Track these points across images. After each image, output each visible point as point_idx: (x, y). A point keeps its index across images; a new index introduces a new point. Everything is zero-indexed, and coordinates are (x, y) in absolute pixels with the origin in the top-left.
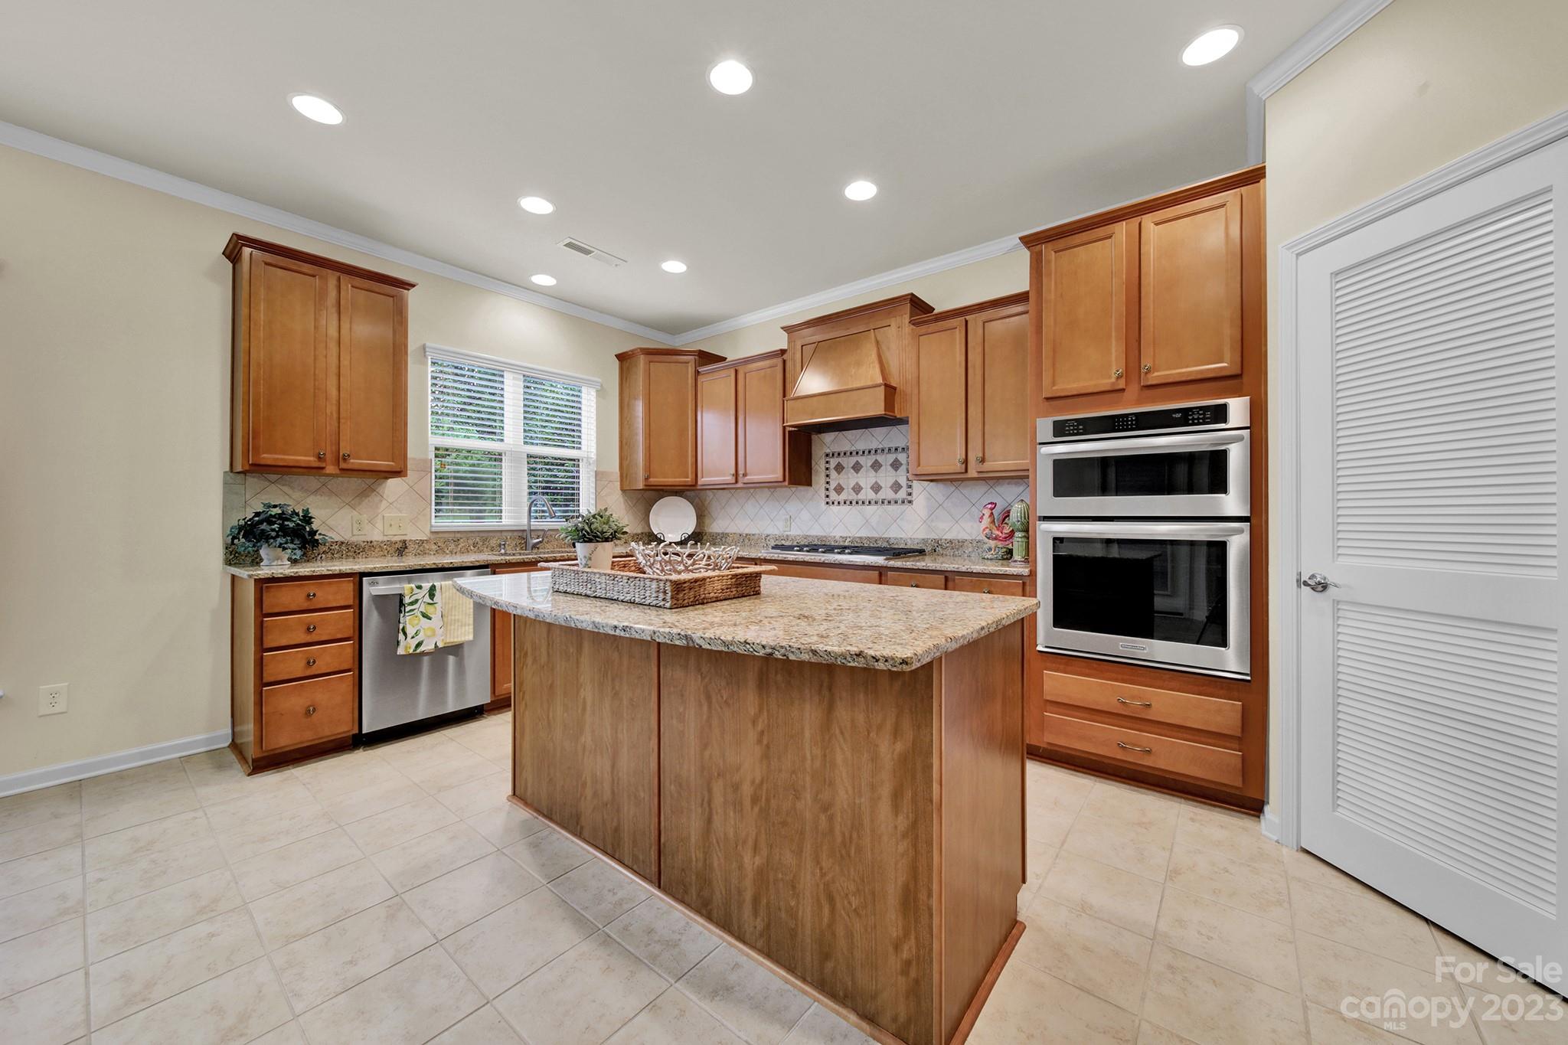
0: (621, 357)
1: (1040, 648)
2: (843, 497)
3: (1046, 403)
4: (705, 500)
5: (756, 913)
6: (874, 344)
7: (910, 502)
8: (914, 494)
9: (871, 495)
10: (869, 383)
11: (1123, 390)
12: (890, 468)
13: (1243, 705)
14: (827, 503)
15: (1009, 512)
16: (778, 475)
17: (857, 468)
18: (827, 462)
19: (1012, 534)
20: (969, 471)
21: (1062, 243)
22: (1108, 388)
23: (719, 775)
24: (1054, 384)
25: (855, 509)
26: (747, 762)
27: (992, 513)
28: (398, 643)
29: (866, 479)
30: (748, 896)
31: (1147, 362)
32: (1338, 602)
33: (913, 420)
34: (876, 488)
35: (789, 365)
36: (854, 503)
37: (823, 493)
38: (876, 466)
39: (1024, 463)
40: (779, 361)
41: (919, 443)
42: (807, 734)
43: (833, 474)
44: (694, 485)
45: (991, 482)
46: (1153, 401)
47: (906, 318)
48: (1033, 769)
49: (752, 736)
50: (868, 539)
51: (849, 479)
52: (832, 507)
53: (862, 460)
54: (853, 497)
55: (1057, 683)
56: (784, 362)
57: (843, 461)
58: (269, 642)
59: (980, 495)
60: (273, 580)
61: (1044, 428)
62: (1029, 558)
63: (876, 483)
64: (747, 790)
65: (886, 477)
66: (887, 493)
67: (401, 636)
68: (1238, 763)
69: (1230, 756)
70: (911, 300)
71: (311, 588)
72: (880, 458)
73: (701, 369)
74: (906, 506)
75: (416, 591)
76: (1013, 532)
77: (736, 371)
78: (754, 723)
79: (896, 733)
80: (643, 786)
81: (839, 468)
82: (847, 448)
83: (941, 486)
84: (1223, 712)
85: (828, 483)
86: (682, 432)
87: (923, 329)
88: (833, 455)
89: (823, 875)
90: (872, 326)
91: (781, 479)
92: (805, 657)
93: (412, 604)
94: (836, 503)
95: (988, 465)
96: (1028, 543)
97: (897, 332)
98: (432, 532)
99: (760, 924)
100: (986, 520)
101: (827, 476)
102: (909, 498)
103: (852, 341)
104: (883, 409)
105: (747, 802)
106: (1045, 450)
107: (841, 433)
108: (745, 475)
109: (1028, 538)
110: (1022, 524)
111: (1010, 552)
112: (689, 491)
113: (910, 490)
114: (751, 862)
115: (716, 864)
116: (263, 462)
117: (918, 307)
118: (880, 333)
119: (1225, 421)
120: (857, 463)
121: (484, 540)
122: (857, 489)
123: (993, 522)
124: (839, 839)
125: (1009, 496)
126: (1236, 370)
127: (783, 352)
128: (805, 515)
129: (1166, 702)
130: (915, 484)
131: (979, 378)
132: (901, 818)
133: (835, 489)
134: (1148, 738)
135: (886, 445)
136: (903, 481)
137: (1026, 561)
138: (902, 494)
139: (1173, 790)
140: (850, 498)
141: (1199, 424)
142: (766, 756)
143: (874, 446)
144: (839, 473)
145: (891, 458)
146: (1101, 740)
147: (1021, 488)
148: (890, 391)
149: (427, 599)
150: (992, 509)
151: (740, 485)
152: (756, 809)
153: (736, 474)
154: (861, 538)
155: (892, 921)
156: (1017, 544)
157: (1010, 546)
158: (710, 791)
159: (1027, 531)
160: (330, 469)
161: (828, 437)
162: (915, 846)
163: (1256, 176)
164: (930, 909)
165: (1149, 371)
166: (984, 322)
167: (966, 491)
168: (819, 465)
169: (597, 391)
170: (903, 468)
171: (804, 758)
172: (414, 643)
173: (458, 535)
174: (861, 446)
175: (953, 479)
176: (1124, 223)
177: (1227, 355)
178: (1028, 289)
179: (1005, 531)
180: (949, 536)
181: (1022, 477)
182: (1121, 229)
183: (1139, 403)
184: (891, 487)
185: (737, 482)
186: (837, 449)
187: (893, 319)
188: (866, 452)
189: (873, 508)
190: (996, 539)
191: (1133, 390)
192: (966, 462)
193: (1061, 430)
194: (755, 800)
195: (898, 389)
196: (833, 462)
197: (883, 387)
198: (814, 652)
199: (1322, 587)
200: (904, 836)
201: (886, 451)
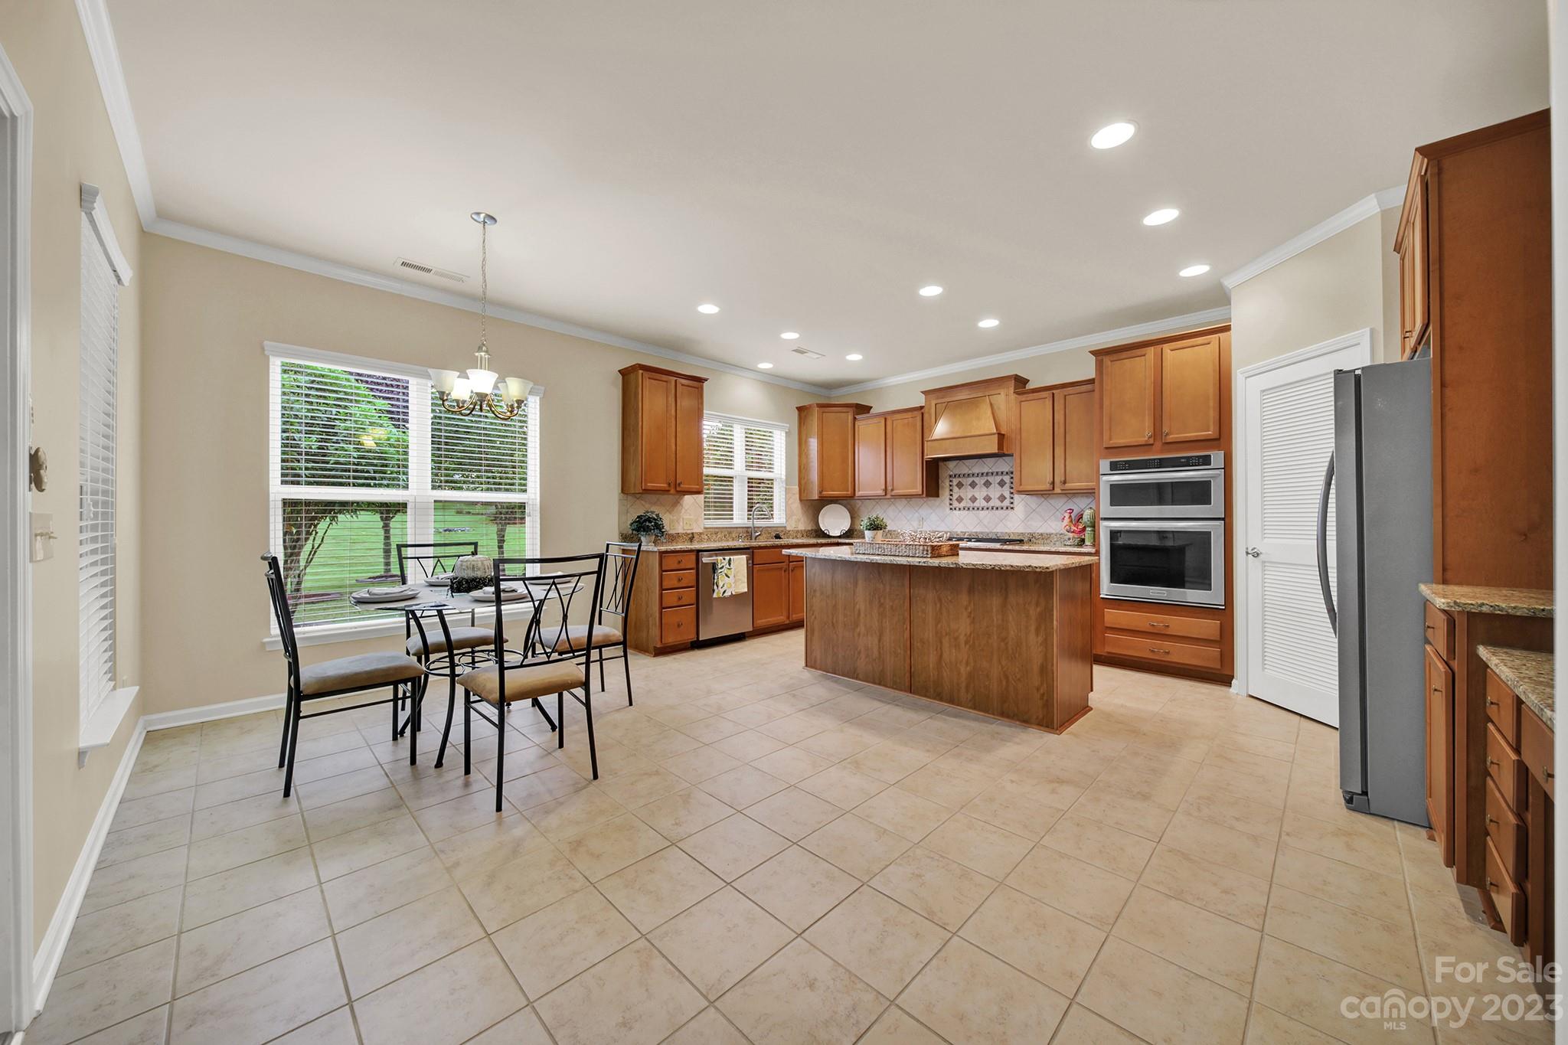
0: (800, 409)
1: (1101, 596)
2: (962, 505)
3: (1106, 451)
4: (855, 506)
5: (967, 691)
6: (989, 405)
7: (1012, 508)
8: (1015, 503)
9: (984, 504)
10: (987, 432)
11: (1152, 445)
12: (997, 485)
13: (1221, 624)
14: (951, 509)
15: (1082, 515)
16: (918, 490)
17: (973, 485)
18: (951, 481)
19: (1084, 529)
20: (1055, 489)
21: (1115, 357)
22: (1143, 443)
23: (946, 635)
24: (1110, 439)
25: (971, 513)
26: (963, 626)
27: (1070, 516)
28: (714, 591)
29: (980, 493)
30: (963, 685)
31: (1166, 429)
32: (1265, 562)
33: (1016, 455)
34: (988, 499)
35: (926, 416)
36: (971, 509)
37: (947, 502)
38: (987, 484)
39: (1091, 484)
40: (918, 414)
41: (1021, 471)
42: (994, 610)
43: (956, 489)
44: (853, 496)
45: (1069, 496)
46: (1169, 451)
47: (1012, 390)
48: (1096, 668)
49: (965, 614)
50: (982, 533)
51: (967, 493)
52: (954, 511)
53: (977, 480)
54: (971, 505)
55: (1112, 616)
56: (923, 414)
57: (964, 481)
58: (666, 585)
59: (1061, 505)
60: (666, 552)
61: (1104, 465)
62: (1096, 542)
63: (987, 495)
64: (962, 639)
65: (995, 492)
66: (995, 502)
67: (715, 587)
68: (1218, 655)
69: (1214, 651)
70: (1015, 379)
71: (679, 557)
72: (990, 479)
73: (857, 417)
74: (1009, 511)
75: (723, 561)
76: (1085, 528)
77: (886, 419)
78: (966, 609)
79: (1037, 604)
80: (900, 647)
81: (960, 485)
82: (966, 471)
83: (1034, 498)
84: (1209, 627)
85: (951, 495)
86: (844, 460)
87: (1023, 397)
88: (955, 476)
89: (1002, 668)
90: (987, 394)
91: (921, 493)
92: (1008, 568)
93: (721, 568)
94: (957, 509)
95: (1068, 485)
96: (1094, 534)
97: (1004, 399)
98: (705, 528)
99: (970, 696)
100: (1067, 520)
101: (951, 490)
102: (1012, 506)
103: (972, 403)
104: (997, 448)
105: (963, 645)
106: (1105, 478)
107: (961, 462)
108: (892, 490)
109: (1095, 531)
110: (1091, 522)
111: (1083, 541)
112: (848, 501)
113: (1012, 501)
114: (964, 670)
115: (945, 674)
116: (648, 488)
117: (1020, 382)
118: (994, 399)
119: (1210, 465)
120: (973, 481)
121: (730, 533)
122: (974, 499)
123: (1071, 521)
124: (1011, 652)
125: (1081, 504)
126: (1216, 436)
127: (922, 408)
128: (934, 517)
129: (1178, 624)
130: (1016, 496)
131: (1062, 430)
132: (1040, 638)
133: (957, 499)
134: (1167, 645)
135: (995, 470)
136: (1007, 494)
137: (1094, 545)
138: (1006, 503)
139: (1183, 675)
140: (968, 505)
141: (1196, 466)
142: (973, 622)
143: (985, 470)
144: (960, 488)
145: (998, 479)
146: (1141, 648)
147: (1090, 500)
148: (1001, 437)
149: (728, 566)
150: (1070, 513)
151: (888, 496)
152: (967, 646)
153: (886, 490)
154: (976, 533)
155: (1036, 680)
156: (1088, 535)
157: (1083, 537)
158: (941, 643)
159: (1094, 527)
160: (672, 491)
161: (952, 464)
162: (1046, 648)
163: (1227, 329)
164: (1053, 670)
165: (1167, 434)
166: (1065, 396)
167: (1052, 501)
168: (945, 484)
169: (786, 433)
170: (1007, 486)
171: (993, 621)
172: (722, 591)
173: (717, 530)
174: (976, 470)
175: (1044, 494)
176: (1152, 348)
177: (1212, 428)
178: (1094, 376)
179: (1080, 527)
180: (1041, 531)
181: (1091, 493)
182: (1151, 351)
183: (1162, 452)
184: (999, 498)
185: (886, 495)
186: (957, 472)
187: (1002, 390)
188: (980, 475)
189: (986, 512)
190: (1073, 532)
191: (1158, 445)
192: (1053, 483)
193: (1114, 466)
194: (966, 643)
195: (1006, 436)
196: (955, 481)
197: (996, 436)
198: (1012, 566)
199: (1257, 555)
200: (1041, 644)
201: (995, 474)
